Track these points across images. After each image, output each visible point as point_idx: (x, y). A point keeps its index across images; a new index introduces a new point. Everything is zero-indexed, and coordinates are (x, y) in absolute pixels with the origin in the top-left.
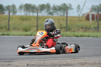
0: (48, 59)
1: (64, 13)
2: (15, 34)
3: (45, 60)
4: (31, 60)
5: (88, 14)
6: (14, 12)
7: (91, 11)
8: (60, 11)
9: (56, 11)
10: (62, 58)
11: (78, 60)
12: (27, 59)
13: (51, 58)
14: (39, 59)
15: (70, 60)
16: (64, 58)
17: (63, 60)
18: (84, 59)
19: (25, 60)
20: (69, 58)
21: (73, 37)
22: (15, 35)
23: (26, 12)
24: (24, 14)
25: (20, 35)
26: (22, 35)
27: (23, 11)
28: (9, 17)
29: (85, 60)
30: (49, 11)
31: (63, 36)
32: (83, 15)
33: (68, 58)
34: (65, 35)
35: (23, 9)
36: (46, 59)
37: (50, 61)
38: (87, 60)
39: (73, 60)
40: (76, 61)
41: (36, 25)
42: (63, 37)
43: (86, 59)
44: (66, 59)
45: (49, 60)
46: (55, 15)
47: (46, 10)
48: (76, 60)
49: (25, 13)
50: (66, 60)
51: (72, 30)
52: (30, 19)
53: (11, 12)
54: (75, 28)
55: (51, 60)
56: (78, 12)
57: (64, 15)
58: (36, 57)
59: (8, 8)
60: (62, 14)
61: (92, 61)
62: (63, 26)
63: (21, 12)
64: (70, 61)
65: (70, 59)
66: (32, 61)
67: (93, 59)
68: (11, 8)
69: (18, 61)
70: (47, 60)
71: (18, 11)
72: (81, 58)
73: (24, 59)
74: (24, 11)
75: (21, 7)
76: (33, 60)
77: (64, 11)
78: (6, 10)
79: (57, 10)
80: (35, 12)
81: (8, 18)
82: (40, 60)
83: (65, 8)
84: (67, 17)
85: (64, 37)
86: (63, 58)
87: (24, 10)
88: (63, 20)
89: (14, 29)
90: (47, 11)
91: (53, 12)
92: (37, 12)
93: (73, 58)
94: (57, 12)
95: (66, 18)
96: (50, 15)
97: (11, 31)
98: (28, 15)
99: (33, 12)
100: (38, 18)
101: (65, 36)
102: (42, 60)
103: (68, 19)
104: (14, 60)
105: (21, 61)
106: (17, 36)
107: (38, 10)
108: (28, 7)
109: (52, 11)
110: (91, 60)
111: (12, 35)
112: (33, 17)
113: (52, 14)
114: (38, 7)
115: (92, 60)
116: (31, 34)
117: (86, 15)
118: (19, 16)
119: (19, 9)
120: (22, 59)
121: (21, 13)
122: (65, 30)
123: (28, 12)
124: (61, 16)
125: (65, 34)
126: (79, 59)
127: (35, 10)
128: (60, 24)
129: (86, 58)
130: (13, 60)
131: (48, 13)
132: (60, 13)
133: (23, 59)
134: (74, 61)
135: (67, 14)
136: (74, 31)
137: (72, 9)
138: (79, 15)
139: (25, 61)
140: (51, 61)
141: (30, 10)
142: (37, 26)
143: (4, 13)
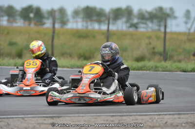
0: (127, 114)
1: (160, 26)
2: (64, 65)
3: (122, 116)
4: (95, 115)
6: (64, 23)
8: (152, 22)
9: (144, 21)
10: (155, 112)
11: (187, 116)
14: (111, 114)
15: (171, 116)
16: (160, 113)
17: (156, 117)
19: (84, 115)
20: (168, 113)
21: (176, 71)
22: (64, 67)
23: (87, 22)
24: (83, 26)
25: (74, 66)
26: (78, 67)
27: (79, 20)
28: (54, 32)
30: (131, 21)
31: (157, 69)
33: (166, 112)
34: (161, 68)
35: (81, 16)
36: (125, 114)
39: (176, 116)
40: (183, 118)
42: (156, 71)
44: (164, 114)
45: (131, 115)
46: (142, 29)
47: (124, 19)
48: (182, 116)
49: (85, 24)
50: (163, 116)
51: (176, 58)
52: (94, 37)
53: (57, 21)
54: (180, 54)
55: (135, 115)
56: (186, 23)
57: (159, 30)
59: (52, 13)
60: (156, 28)
62: (156, 50)
63: (77, 22)
64: (170, 118)
65: (170, 114)
66: (97, 117)
68: (57, 15)
69: (70, 116)
70: (127, 116)
71: (71, 20)
72: (191, 114)
73: (82, 113)
74: (83, 21)
75: (76, 13)
76: (98, 116)
77: (160, 22)
78: (48, 18)
79: (147, 19)
80: (103, 22)
81: (51, 34)
82: (113, 116)
83: (161, 16)
84: (165, 32)
85: (158, 71)
86: (157, 113)
87: (83, 18)
88: (158, 38)
89: (63, 55)
90: (127, 22)
91: (137, 23)
92: (107, 22)
93: (178, 113)
94: (146, 24)
95: (163, 35)
96: (132, 30)
98: (90, 28)
99: (99, 22)
100: (108, 35)
101: (161, 70)
102: (116, 116)
103: (168, 36)
104: (63, 115)
105: (75, 116)
106: (68, 67)
107: (109, 20)
108: (90, 13)
109: (135, 21)
113: (136, 28)
114: (109, 13)
118: (72, 29)
119: (74, 17)
120: (78, 113)
121: (76, 24)
122: (162, 58)
123: (89, 23)
124: (153, 31)
125: (162, 65)
127: (103, 19)
128: (151, 46)
130: (61, 115)
131: (128, 25)
132: (152, 26)
133: (80, 114)
134: (179, 118)
135: (165, 27)
136: (180, 61)
137: (175, 18)
138: (190, 29)
139: (83, 116)
140: (134, 118)
141: (95, 18)
143: (44, 24)
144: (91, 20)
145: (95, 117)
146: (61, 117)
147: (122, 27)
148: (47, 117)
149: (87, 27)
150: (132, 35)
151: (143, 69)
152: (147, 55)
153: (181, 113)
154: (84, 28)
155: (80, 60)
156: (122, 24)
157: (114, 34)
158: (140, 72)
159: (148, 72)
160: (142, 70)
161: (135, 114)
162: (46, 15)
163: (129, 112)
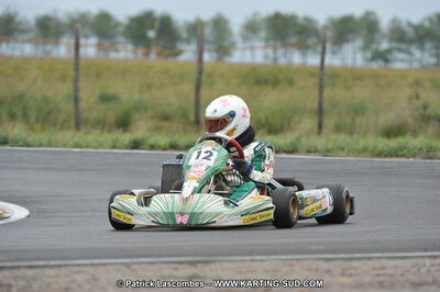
0: (362, 255)
3: (351, 259)
4: (289, 257)
6: (223, 50)
8: (422, 48)
9: (404, 46)
12: (274, 254)
13: (377, 252)
14: (325, 256)
16: (436, 253)
19: (264, 257)
23: (275, 49)
24: (266, 57)
27: (258, 43)
28: (200, 72)
30: (374, 46)
31: (431, 154)
35: (263, 34)
36: (357, 255)
37: (370, 263)
41: (315, 105)
42: (430, 158)
45: (369, 259)
46: (400, 63)
47: (359, 42)
49: (270, 52)
52: (291, 83)
53: (207, 47)
57: (438, 65)
58: (314, 247)
59: (196, 29)
60: (430, 60)
62: (430, 111)
63: (252, 49)
66: (294, 262)
68: (208, 32)
70: (361, 259)
71: (240, 43)
73: (260, 254)
74: (267, 47)
75: (251, 28)
76: (297, 260)
78: (188, 41)
79: (410, 42)
80: (313, 48)
81: (195, 75)
82: (331, 260)
86: (430, 254)
87: (267, 40)
90: (365, 48)
91: (389, 51)
92: (319, 49)
94: (408, 52)
96: (375, 65)
98: (282, 61)
99: (303, 47)
100: (322, 76)
102: (335, 259)
105: (244, 261)
107: (324, 42)
108: (283, 29)
109: (385, 45)
112: (304, 71)
113: (387, 61)
114: (325, 27)
116: (291, 144)
118: (241, 65)
119: (245, 38)
120: (251, 253)
121: (252, 54)
123: (280, 52)
124: (424, 67)
127: (312, 41)
128: (420, 103)
130: (212, 258)
131: (369, 54)
132: (421, 55)
139: (262, 261)
140: (376, 263)
141: (293, 40)
142: (320, 112)
143: (179, 53)
144: (285, 45)
145: (288, 263)
146: (213, 261)
147: (355, 59)
148: (181, 263)
149: (275, 59)
150: (376, 76)
151: (401, 153)
152: (411, 122)
154: (269, 62)
155: (259, 135)
156: (355, 53)
157: (336, 75)
158: (394, 159)
159: (411, 160)
160: (397, 156)
161: (379, 255)
162: (184, 35)
163: (366, 251)
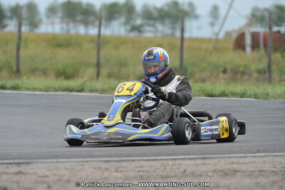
0: (129, 159)
1: (173, 29)
2: (35, 87)
3: (122, 161)
4: (81, 160)
5: (242, 31)
6: (34, 24)
7: (249, 25)
8: (163, 23)
9: (152, 22)
10: (169, 155)
11: (215, 161)
13: (138, 156)
14: (105, 159)
15: (192, 162)
16: (175, 157)
17: (171, 163)
18: (230, 160)
19: (65, 160)
21: (199, 96)
22: (34, 89)
23: (68, 23)
24: (62, 29)
25: (49, 88)
26: (55, 90)
27: (57, 20)
28: (20, 39)
29: (233, 163)
30: (132, 22)
32: (228, 34)
33: (184, 155)
35: (60, 14)
36: (125, 158)
37: (134, 164)
38: (238, 163)
39: (198, 162)
40: (209, 164)
41: (95, 60)
43: (235, 160)
44: (181, 159)
45: (133, 161)
46: (148, 33)
47: (122, 20)
48: (207, 161)
49: (64, 26)
50: (181, 161)
51: (197, 76)
52: (79, 45)
53: (24, 22)
54: (203, 71)
55: (139, 160)
56: (212, 25)
57: (173, 35)
59: (16, 11)
60: (168, 31)
61: (253, 165)
63: (53, 23)
64: (191, 165)
65: (190, 159)
66: (85, 163)
67: (257, 160)
68: (24, 13)
71: (45, 20)
72: (221, 158)
73: (63, 158)
74: (62, 22)
75: (52, 10)
76: (86, 161)
77: (173, 23)
78: (11, 18)
79: (156, 19)
80: (92, 23)
81: (16, 40)
83: (176, 14)
84: (182, 38)
86: (172, 157)
87: (62, 17)
88: (172, 47)
89: (33, 71)
90: (126, 23)
91: (141, 25)
92: (97, 23)
93: (201, 156)
94: (154, 26)
95: (179, 43)
96: (133, 35)
97: (25, 78)
98: (73, 32)
99: (86, 23)
100: (99, 41)
102: (111, 161)
103: (186, 44)
104: (35, 161)
105: (52, 162)
106: (42, 90)
107: (100, 20)
109: (139, 22)
110: (250, 163)
111: (28, 89)
112: (86, 38)
113: (140, 31)
114: (101, 10)
115: (254, 162)
116: (80, 86)
117: (234, 36)
118: (46, 34)
119: (48, 17)
120: (56, 157)
121: (52, 27)
123: (71, 25)
124: (165, 36)
126: (217, 160)
127: (91, 18)
129: (235, 157)
130: (31, 161)
131: (128, 27)
132: (163, 29)
133: (60, 158)
134: (204, 164)
135: (183, 30)
136: (203, 81)
137: (196, 17)
138: (217, 34)
139: (64, 162)
140: (137, 164)
141: (79, 17)
142: (98, 65)
143: (5, 26)
144: (75, 21)
145: (81, 163)
146: (32, 163)
147: (120, 30)
149: (68, 31)
150: (133, 42)
153: (205, 156)
154: (64, 32)
155: (59, 79)
156: (120, 27)
161: (140, 158)
162: (8, 14)
